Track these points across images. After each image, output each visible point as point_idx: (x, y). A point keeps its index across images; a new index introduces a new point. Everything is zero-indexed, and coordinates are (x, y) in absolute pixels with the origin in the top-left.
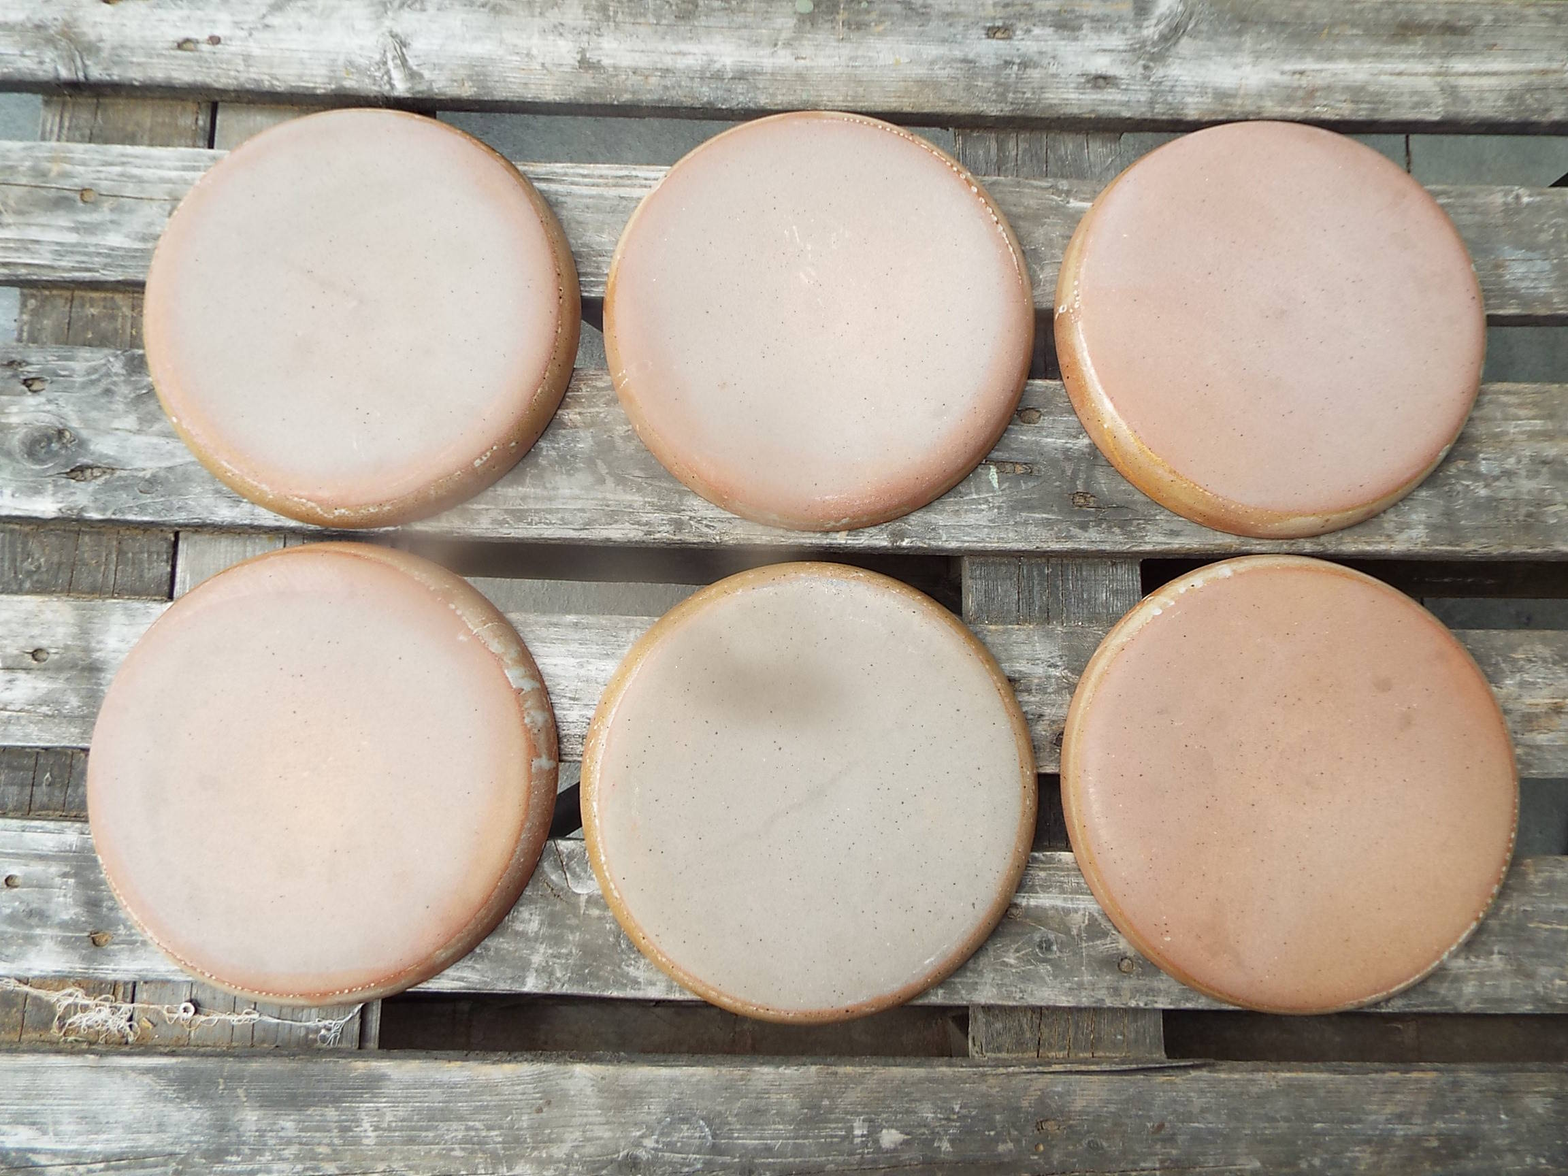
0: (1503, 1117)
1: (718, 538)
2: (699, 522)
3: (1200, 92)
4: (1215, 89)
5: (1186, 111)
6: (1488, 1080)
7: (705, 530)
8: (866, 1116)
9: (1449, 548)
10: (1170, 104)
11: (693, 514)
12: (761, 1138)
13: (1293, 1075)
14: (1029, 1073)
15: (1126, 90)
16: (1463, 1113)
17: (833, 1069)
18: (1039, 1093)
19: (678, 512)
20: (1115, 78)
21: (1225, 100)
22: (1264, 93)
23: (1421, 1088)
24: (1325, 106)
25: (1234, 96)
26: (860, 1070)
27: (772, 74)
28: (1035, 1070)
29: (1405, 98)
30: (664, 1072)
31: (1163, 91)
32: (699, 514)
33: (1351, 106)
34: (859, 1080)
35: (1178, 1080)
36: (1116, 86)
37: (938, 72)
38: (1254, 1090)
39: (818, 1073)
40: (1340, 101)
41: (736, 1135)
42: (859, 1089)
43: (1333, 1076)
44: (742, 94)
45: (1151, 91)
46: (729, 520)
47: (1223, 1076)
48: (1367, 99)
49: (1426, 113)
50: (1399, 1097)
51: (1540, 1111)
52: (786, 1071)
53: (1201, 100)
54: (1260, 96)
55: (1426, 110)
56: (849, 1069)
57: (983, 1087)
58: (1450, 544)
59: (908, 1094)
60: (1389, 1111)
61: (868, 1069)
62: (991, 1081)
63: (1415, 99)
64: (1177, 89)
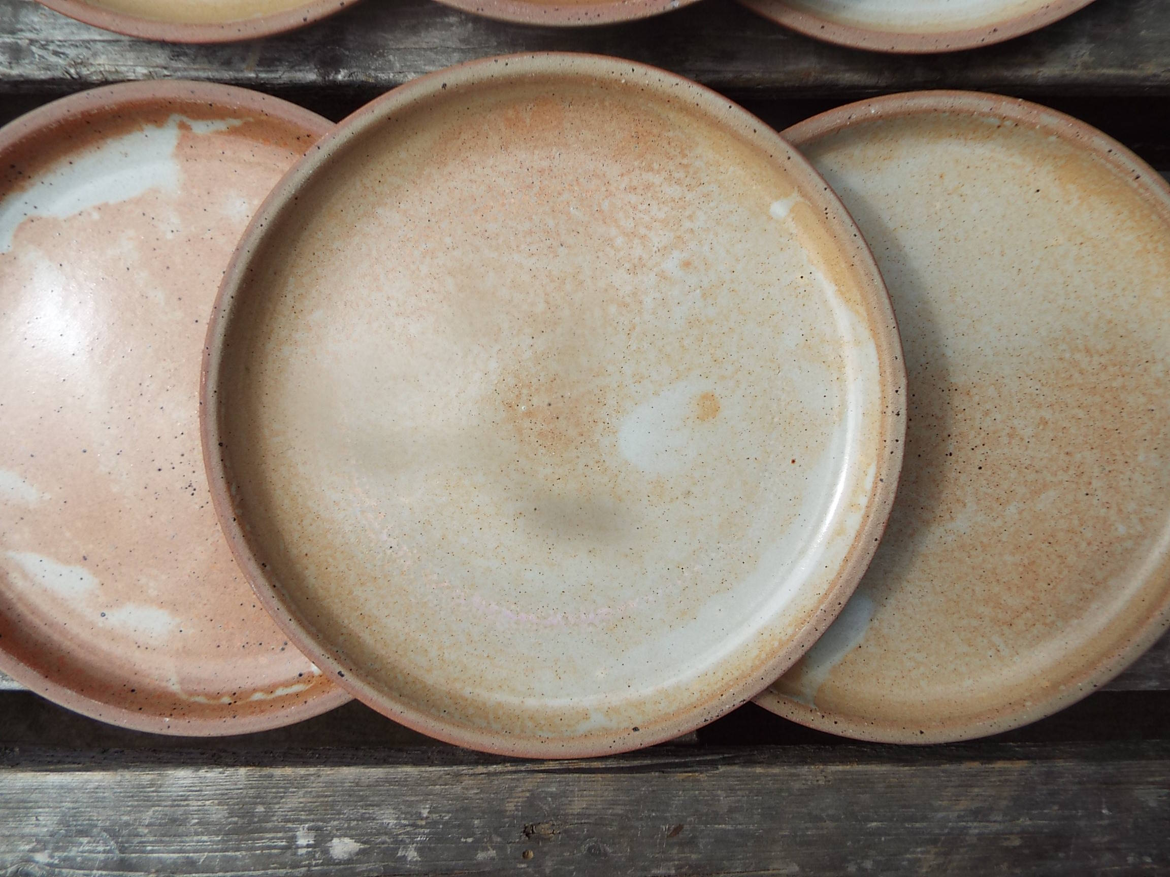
0: (1104, 811)
1: (72, 71)
2: (43, 47)
6: (1090, 769)
7: (53, 59)
8: (312, 824)
9: (1121, 72)
11: (32, 36)
12: (180, 851)
13: (848, 768)
14: (515, 772)
16: (1056, 808)
17: (267, 771)
18: (528, 794)
19: (13, 32)
23: (1006, 781)
26: (302, 771)
28: (523, 768)
30: (54, 778)
32: (42, 36)
34: (299, 784)
35: (702, 777)
38: (797, 785)
39: (248, 776)
41: (149, 848)
42: (301, 793)
43: (895, 768)
46: (86, 44)
47: (759, 770)
50: (976, 790)
51: (1152, 804)
52: (209, 775)
56: (288, 771)
57: (458, 789)
58: (1122, 65)
59: (362, 799)
60: (962, 808)
61: (312, 770)
62: (468, 782)
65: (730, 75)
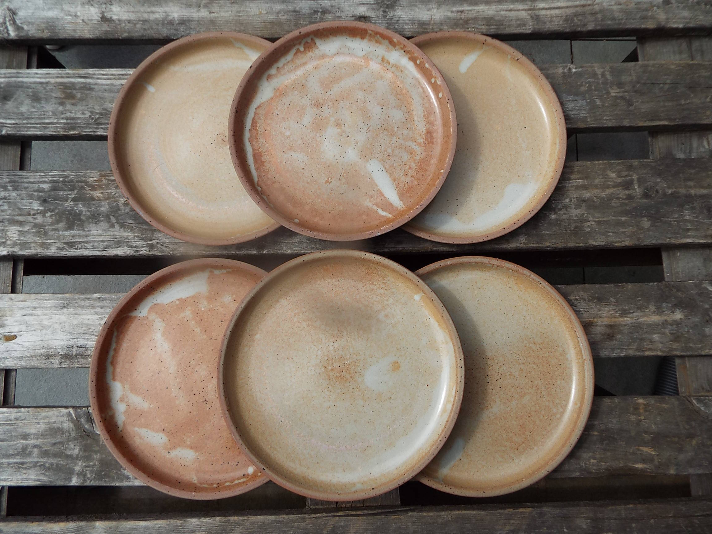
65: (401, 249)
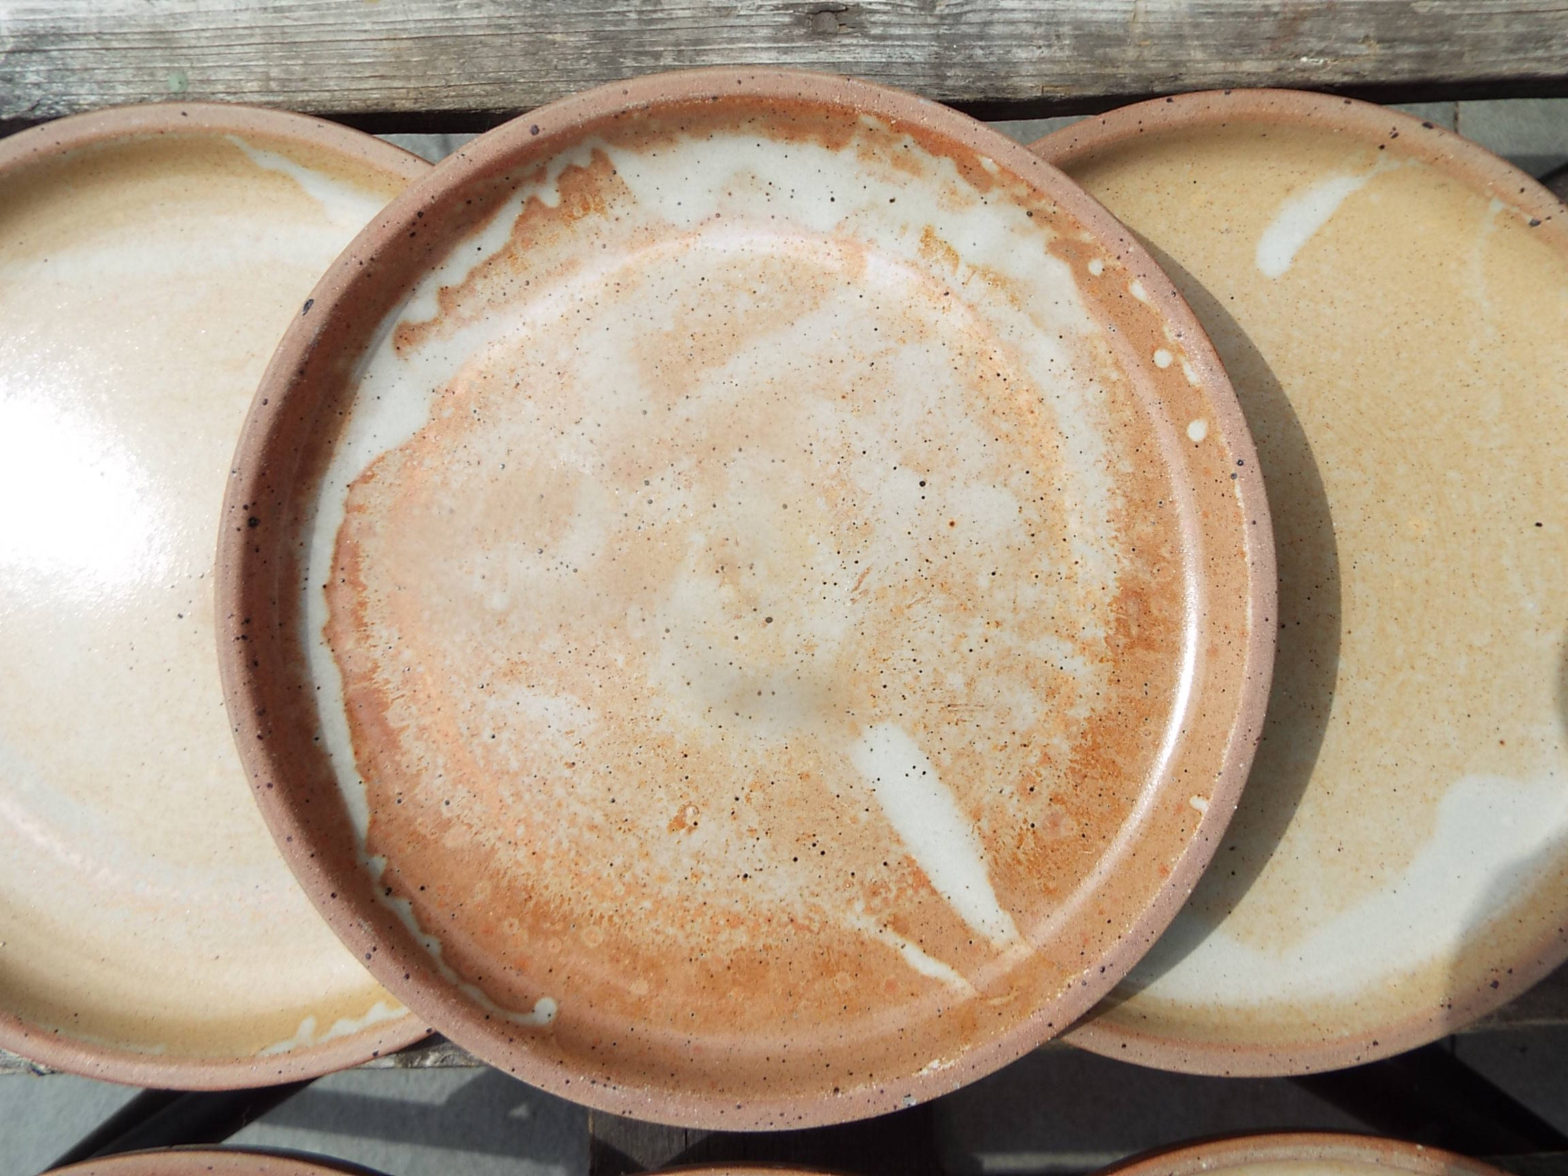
3: (1046, 37)
4: (1078, 25)
5: (1016, 81)
10: (980, 65)
15: (883, 37)
20: (858, 9)
21: (1099, 52)
22: (1187, 30)
24: (1321, 53)
25: (1119, 41)
27: (99, 36)
29: (1497, 28)
31: (966, 36)
33: (1377, 49)
36: (860, 29)
37: (466, 14)
40: (1354, 41)
44: (37, 85)
45: (938, 37)
48: (1415, 33)
49: (1539, 60)
53: (1046, 52)
54: (1179, 38)
55: (1540, 53)
63: (1518, 28)
64: (997, 30)
